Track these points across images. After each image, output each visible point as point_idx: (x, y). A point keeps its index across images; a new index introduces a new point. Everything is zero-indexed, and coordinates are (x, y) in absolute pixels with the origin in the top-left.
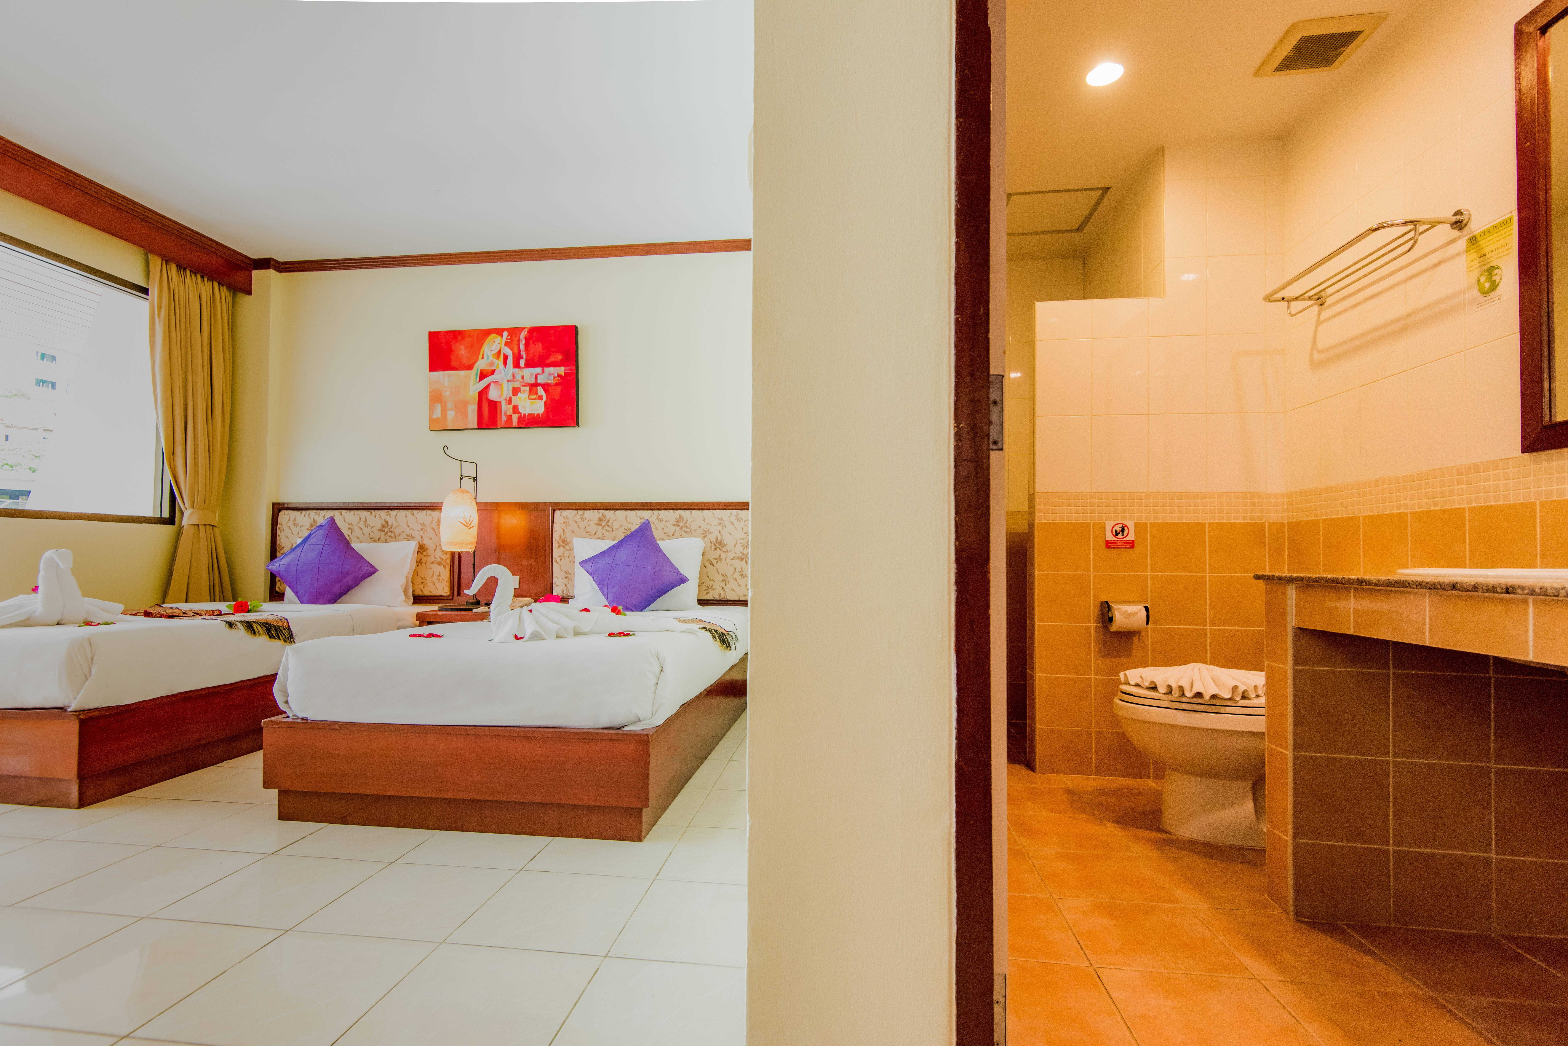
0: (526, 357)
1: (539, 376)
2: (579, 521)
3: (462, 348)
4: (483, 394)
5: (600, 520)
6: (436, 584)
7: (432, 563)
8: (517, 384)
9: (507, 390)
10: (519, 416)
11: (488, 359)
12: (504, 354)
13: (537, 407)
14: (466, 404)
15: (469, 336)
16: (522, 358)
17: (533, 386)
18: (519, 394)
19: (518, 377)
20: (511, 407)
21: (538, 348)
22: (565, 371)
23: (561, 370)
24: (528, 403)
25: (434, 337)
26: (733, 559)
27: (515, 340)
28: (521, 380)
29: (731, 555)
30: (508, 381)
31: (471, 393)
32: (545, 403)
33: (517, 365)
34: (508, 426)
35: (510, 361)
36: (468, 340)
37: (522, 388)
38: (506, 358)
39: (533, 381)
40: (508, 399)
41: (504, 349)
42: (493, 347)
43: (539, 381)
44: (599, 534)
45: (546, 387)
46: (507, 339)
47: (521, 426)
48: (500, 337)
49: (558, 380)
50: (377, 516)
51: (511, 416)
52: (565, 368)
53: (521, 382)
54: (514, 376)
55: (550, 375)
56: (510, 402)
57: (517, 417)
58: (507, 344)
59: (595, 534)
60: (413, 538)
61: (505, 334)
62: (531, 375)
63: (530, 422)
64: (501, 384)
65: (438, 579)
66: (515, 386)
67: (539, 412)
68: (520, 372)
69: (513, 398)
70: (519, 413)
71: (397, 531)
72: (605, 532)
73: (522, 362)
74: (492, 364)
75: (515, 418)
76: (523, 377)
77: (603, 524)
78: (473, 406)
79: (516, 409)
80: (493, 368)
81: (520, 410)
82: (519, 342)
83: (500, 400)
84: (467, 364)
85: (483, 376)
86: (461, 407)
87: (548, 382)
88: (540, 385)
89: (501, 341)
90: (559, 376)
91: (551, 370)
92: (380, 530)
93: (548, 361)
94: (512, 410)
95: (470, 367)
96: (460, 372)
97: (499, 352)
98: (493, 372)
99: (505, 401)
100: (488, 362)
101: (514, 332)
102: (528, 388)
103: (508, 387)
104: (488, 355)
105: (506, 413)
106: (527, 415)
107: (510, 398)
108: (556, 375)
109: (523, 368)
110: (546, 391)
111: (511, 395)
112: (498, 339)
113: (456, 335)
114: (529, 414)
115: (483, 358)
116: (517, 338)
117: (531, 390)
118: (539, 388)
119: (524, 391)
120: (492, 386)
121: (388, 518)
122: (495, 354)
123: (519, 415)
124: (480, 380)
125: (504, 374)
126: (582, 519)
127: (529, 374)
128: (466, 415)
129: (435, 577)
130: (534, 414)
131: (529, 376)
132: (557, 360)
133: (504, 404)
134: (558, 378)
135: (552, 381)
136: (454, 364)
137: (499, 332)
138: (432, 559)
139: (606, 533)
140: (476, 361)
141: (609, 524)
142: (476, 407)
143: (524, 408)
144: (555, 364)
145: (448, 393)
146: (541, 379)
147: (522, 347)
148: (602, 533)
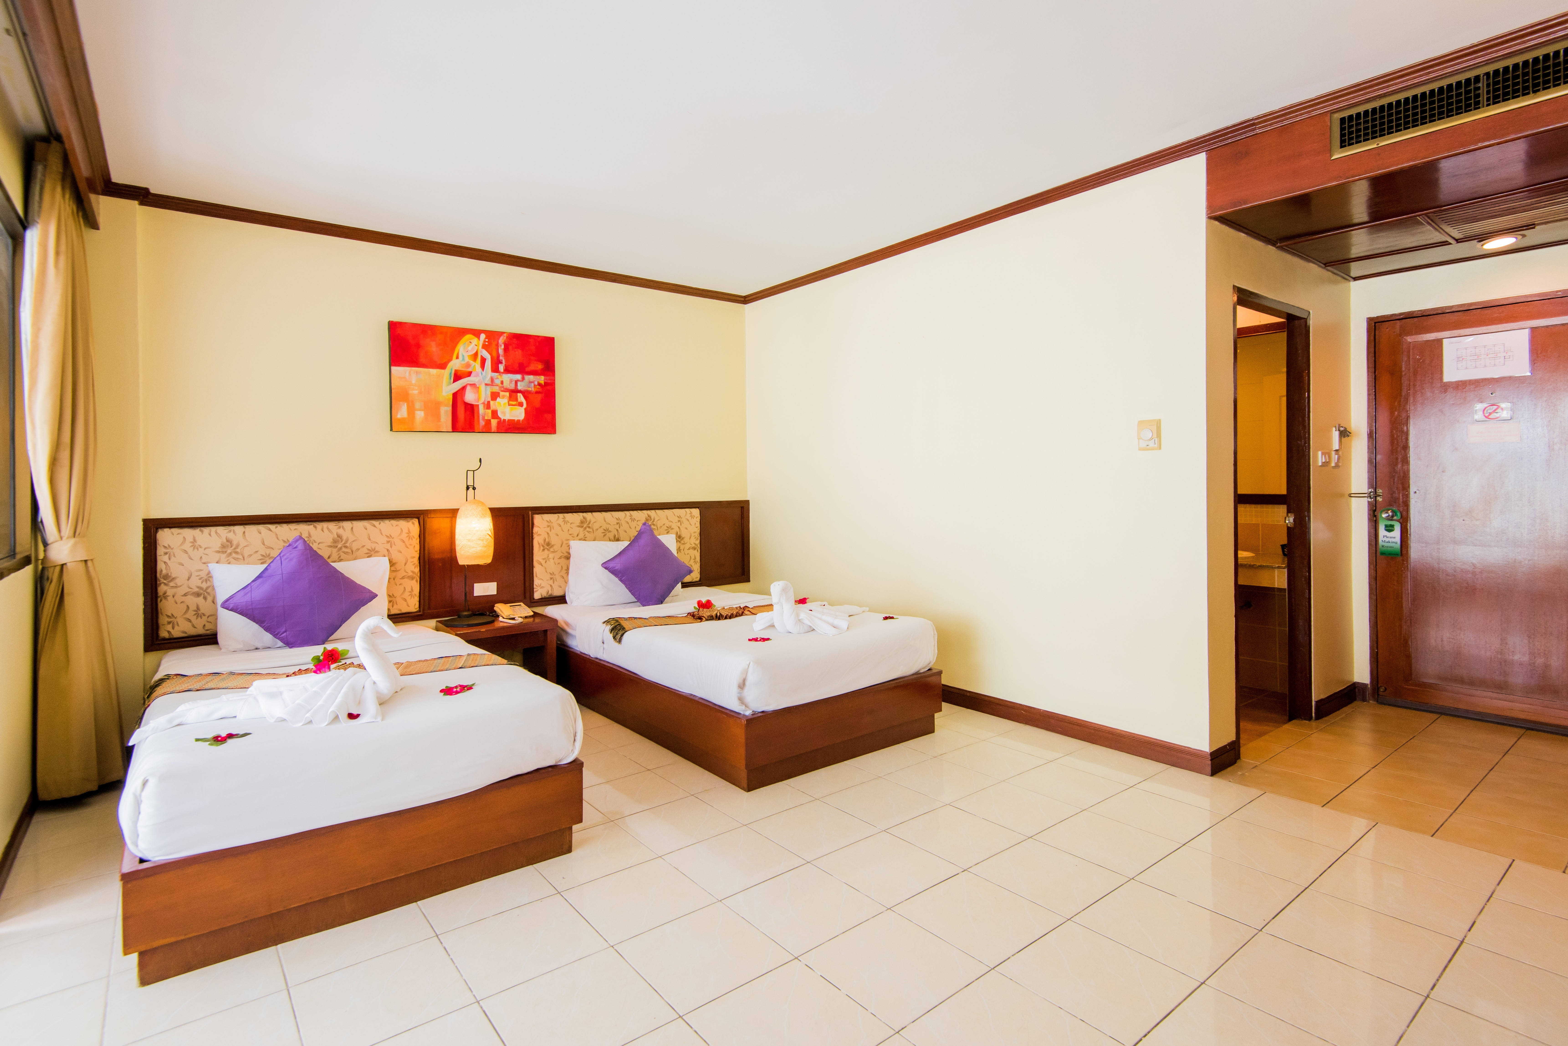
0: (505, 362)
1: (519, 384)
2: (562, 524)
3: (433, 344)
4: (457, 396)
5: (582, 522)
6: (407, 601)
7: (403, 578)
8: (496, 389)
9: (484, 394)
10: (498, 422)
11: (463, 359)
12: (482, 356)
13: (518, 414)
14: (438, 405)
15: (441, 333)
16: (501, 363)
17: (514, 392)
18: (498, 399)
19: (498, 382)
20: (490, 411)
21: (518, 355)
22: (546, 381)
23: (542, 379)
24: (508, 409)
25: (394, 327)
26: (689, 549)
27: (494, 343)
28: (501, 385)
29: (687, 546)
30: (486, 385)
31: (444, 394)
32: (525, 409)
33: (495, 369)
34: (487, 429)
35: (488, 364)
36: (440, 337)
37: (502, 393)
38: (483, 361)
39: (512, 387)
40: (486, 403)
41: (481, 352)
42: (470, 348)
43: (519, 388)
44: (581, 536)
45: (526, 394)
46: (485, 341)
47: (500, 431)
48: (476, 339)
49: (538, 388)
50: (326, 530)
51: (490, 420)
52: (545, 378)
53: (500, 387)
54: (492, 380)
55: (531, 382)
56: (488, 406)
57: (497, 422)
58: (484, 347)
59: (577, 536)
60: (377, 552)
61: (483, 336)
62: (511, 381)
63: (510, 427)
64: (478, 388)
65: (410, 595)
66: (494, 391)
67: (519, 419)
68: (499, 377)
69: (492, 403)
70: (498, 417)
71: (355, 546)
72: (586, 533)
73: (501, 368)
74: (468, 365)
75: (494, 422)
76: (502, 382)
77: (585, 526)
78: (446, 408)
79: (495, 414)
80: (470, 370)
81: (500, 414)
82: (498, 346)
83: (477, 404)
84: (438, 363)
85: (457, 377)
86: (433, 408)
87: (529, 389)
88: (520, 392)
89: (479, 344)
90: (539, 384)
91: (531, 377)
92: (330, 546)
93: (527, 369)
94: (490, 415)
95: (443, 366)
96: (431, 370)
97: (476, 354)
98: (469, 374)
99: (483, 405)
100: (463, 363)
101: (492, 336)
102: (507, 394)
103: (486, 391)
104: (463, 356)
105: (484, 417)
106: (507, 420)
107: (489, 402)
108: (536, 383)
109: (502, 373)
110: (525, 397)
111: (489, 399)
112: (475, 340)
113: (426, 330)
114: (509, 420)
115: (457, 358)
116: (496, 343)
117: (510, 396)
118: (519, 394)
119: (504, 396)
120: (468, 388)
121: (341, 531)
122: (471, 355)
123: (499, 420)
124: (454, 381)
125: (482, 376)
126: (565, 522)
127: (508, 379)
128: (437, 416)
129: (407, 594)
130: (514, 420)
131: (508, 383)
132: (537, 369)
133: (481, 408)
134: (538, 387)
135: (532, 389)
136: (422, 360)
137: (476, 333)
138: (403, 574)
139: (587, 535)
140: (450, 360)
141: (590, 525)
142: (450, 409)
143: (504, 413)
144: (534, 373)
145: (416, 392)
146: (521, 386)
147: (501, 351)
148: (583, 535)
